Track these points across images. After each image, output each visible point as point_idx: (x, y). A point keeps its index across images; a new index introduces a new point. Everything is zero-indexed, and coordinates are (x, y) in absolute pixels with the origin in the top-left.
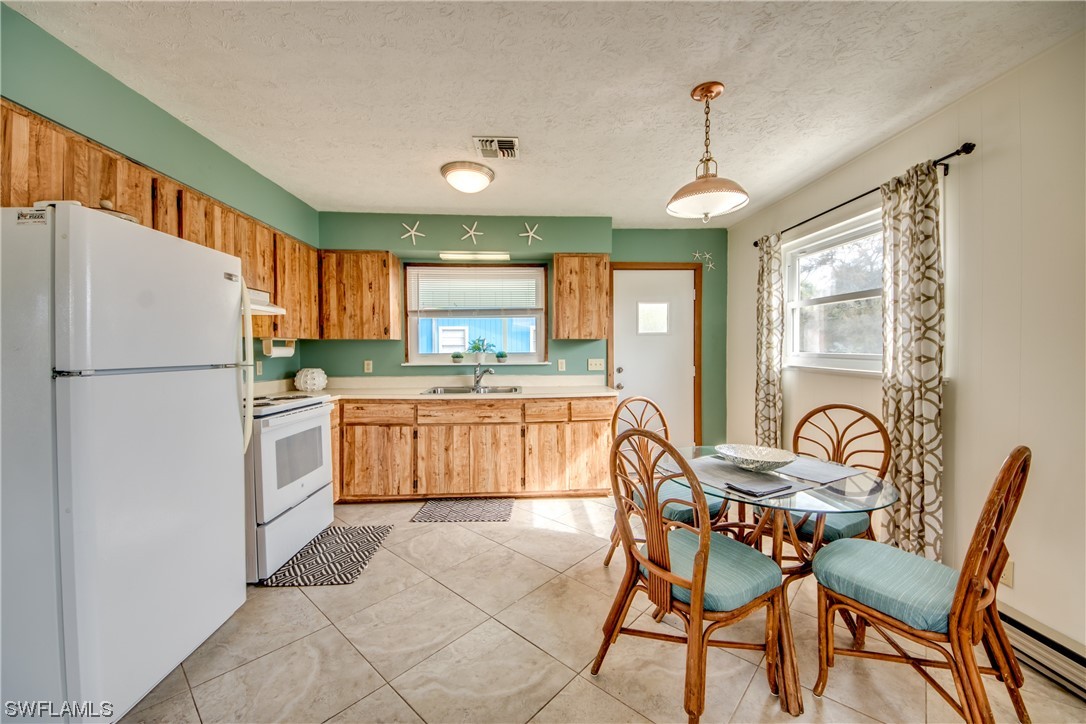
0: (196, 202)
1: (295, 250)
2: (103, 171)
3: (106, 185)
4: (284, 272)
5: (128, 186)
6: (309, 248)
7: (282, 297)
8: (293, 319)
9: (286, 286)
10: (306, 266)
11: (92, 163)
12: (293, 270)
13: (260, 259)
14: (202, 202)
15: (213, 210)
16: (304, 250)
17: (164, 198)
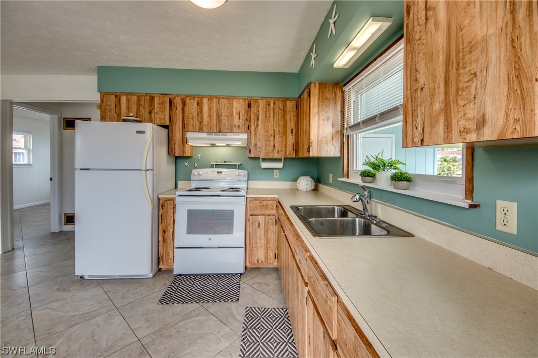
0: (192, 101)
1: (269, 105)
2: (149, 102)
3: (151, 106)
4: (258, 120)
5: (159, 104)
6: (285, 100)
7: (255, 134)
8: (266, 146)
9: (260, 128)
10: (281, 113)
11: (145, 101)
12: (266, 117)
13: (236, 117)
14: (195, 99)
15: (202, 101)
16: (280, 104)
17: (175, 104)
